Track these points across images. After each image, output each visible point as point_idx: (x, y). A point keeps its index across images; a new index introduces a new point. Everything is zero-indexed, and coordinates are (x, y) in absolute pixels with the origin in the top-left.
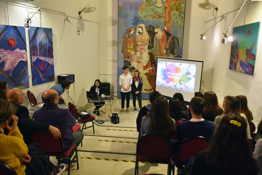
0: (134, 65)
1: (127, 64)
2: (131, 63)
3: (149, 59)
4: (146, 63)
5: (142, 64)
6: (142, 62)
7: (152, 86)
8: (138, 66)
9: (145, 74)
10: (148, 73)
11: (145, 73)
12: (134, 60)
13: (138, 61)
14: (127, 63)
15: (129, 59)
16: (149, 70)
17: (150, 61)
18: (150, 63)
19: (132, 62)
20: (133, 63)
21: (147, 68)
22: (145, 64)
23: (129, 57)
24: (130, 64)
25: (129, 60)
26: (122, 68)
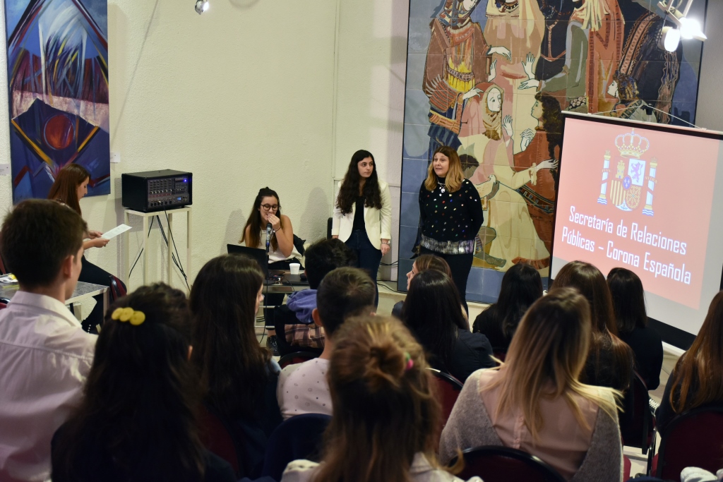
0: (472, 146)
1: (445, 140)
2: (461, 139)
3: (541, 124)
4: (525, 139)
5: (508, 142)
6: (510, 133)
8: (489, 151)
9: (521, 191)
10: (533, 187)
11: (519, 184)
12: (474, 124)
13: (491, 129)
14: (441, 137)
15: (453, 120)
16: (539, 173)
17: (544, 133)
18: (545, 139)
19: (466, 135)
20: (470, 137)
21: (530, 165)
22: (521, 146)
23: (450, 110)
24: (457, 143)
25: (450, 124)
26: (420, 157)
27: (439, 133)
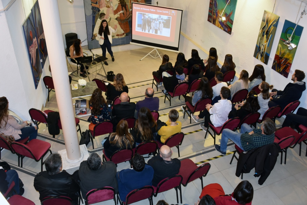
0: (103, 11)
1: (96, 10)
2: (100, 9)
3: (119, 2)
5: (112, 8)
6: (112, 6)
7: (124, 30)
8: (108, 11)
9: (116, 19)
10: (119, 18)
11: (116, 18)
12: (103, 5)
13: (108, 5)
14: (95, 10)
15: (98, 5)
16: (120, 14)
17: (120, 4)
18: (120, 6)
19: (101, 8)
21: (118, 13)
22: (115, 8)
23: (97, 2)
24: (99, 10)
25: (97, 6)
26: (90, 16)
27: (94, 8)
